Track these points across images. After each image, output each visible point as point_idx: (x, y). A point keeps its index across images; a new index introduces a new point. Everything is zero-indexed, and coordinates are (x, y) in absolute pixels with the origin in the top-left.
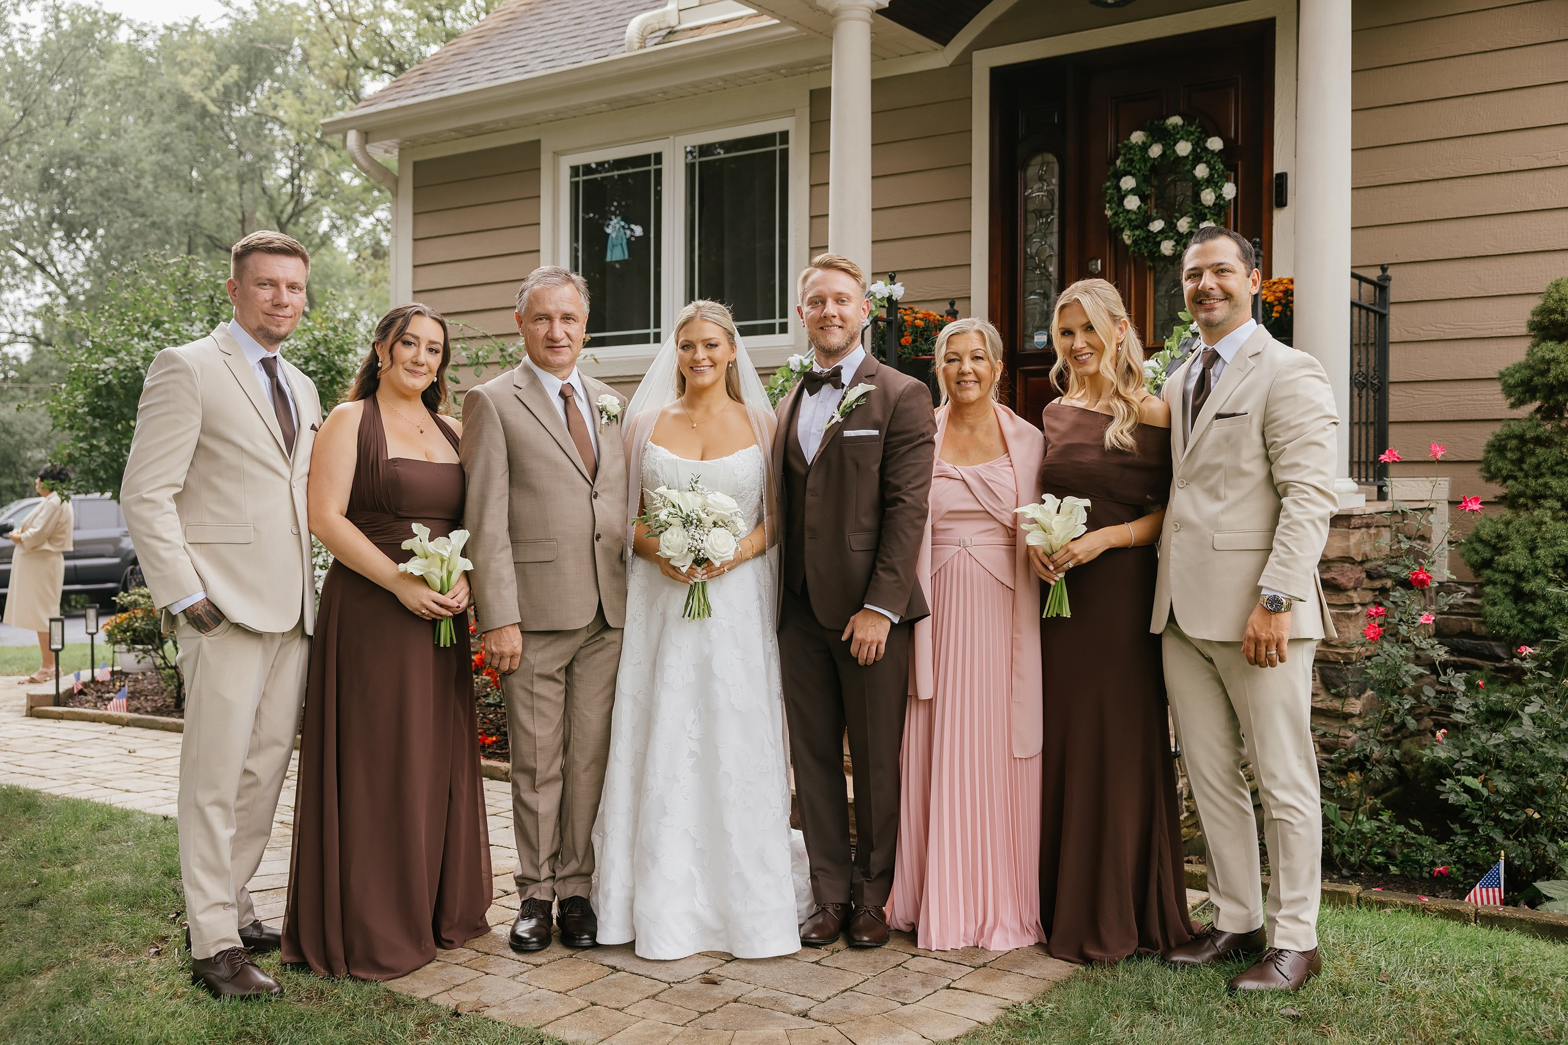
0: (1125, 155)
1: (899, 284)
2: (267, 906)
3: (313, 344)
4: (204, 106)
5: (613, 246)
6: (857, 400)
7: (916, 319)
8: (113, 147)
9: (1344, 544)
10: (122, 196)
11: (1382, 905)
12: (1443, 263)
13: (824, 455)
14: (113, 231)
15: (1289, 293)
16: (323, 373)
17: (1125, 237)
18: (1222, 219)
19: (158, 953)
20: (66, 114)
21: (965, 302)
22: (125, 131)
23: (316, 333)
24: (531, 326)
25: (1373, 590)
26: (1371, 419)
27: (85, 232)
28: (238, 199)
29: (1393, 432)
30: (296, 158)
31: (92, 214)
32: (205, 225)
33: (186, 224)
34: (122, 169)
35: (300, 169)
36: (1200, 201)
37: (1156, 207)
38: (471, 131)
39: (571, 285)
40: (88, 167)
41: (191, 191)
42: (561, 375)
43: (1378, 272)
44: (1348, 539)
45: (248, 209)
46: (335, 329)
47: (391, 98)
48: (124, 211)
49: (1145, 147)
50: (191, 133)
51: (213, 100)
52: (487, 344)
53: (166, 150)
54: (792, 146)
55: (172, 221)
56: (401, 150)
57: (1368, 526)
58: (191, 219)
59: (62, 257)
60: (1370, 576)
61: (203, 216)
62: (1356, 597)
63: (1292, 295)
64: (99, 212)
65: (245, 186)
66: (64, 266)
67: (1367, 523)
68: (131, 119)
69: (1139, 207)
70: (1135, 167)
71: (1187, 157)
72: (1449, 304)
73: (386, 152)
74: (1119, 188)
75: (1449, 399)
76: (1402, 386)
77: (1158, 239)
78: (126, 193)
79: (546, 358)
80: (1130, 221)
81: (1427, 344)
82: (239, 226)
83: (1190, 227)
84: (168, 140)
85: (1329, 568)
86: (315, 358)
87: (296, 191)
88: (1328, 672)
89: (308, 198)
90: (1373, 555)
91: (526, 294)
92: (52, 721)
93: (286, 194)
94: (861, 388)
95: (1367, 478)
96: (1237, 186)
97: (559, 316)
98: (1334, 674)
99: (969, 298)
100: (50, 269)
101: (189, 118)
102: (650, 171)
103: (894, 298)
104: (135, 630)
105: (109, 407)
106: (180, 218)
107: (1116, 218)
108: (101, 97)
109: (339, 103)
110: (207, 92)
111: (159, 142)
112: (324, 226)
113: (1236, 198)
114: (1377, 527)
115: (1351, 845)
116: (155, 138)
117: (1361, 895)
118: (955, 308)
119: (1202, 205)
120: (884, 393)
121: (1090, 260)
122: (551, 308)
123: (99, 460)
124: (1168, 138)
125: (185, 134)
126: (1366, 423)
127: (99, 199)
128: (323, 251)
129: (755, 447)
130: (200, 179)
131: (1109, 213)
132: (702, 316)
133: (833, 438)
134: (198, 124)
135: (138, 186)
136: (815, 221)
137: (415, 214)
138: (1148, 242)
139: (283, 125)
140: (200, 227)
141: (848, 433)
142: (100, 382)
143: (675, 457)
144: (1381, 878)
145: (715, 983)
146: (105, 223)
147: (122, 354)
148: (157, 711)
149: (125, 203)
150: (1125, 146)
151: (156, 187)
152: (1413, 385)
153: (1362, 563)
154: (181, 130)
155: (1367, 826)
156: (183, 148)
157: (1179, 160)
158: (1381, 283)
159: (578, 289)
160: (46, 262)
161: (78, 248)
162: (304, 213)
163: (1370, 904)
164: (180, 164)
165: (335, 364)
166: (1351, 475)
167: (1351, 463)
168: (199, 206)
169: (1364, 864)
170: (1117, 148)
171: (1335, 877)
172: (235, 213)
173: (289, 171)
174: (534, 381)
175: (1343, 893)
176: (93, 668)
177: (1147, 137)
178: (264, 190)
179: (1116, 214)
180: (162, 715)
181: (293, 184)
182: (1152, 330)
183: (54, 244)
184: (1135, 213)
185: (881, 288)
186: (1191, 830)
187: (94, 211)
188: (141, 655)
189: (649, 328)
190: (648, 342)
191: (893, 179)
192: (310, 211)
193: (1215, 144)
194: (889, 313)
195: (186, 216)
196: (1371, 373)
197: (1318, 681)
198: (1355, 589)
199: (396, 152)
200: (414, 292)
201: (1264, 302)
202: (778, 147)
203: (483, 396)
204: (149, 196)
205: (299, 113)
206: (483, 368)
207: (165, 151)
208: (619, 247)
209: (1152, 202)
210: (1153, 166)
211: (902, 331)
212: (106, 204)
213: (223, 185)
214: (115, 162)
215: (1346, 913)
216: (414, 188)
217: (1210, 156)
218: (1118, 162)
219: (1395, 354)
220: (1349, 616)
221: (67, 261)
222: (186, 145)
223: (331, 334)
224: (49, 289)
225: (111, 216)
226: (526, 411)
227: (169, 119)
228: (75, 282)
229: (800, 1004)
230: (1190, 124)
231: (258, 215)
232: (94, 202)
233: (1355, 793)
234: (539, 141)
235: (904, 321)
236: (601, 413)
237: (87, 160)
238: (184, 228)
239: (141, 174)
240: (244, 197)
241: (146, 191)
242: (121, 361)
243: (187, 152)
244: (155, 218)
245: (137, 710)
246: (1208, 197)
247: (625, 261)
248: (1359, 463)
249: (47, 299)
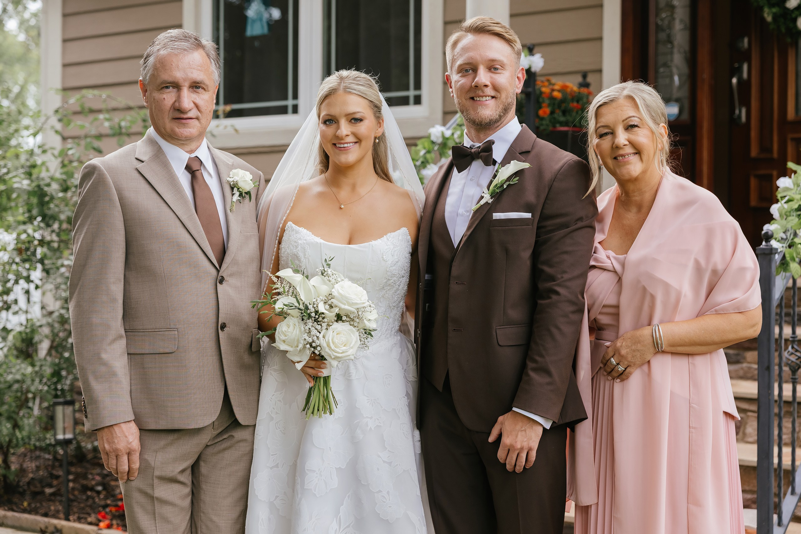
1: (538, 57)
6: (509, 178)
7: (555, 91)
13: (470, 239)
21: (597, 75)
24: (156, 95)
39: (201, 51)
42: (188, 148)
52: (129, 116)
79: (172, 130)
91: (151, 60)
94: (514, 167)
97: (187, 84)
99: (601, 70)
103: (533, 70)
120: (539, 170)
121: (738, 37)
122: (178, 75)
129: (400, 231)
132: (344, 88)
133: (481, 220)
141: (497, 215)
143: (319, 239)
159: (208, 55)
174: (159, 155)
182: (793, 104)
189: (287, 99)
190: (286, 113)
194: (528, 85)
211: (540, 102)
226: (147, 186)
235: (542, 93)
236: (232, 189)
247: (264, 35)
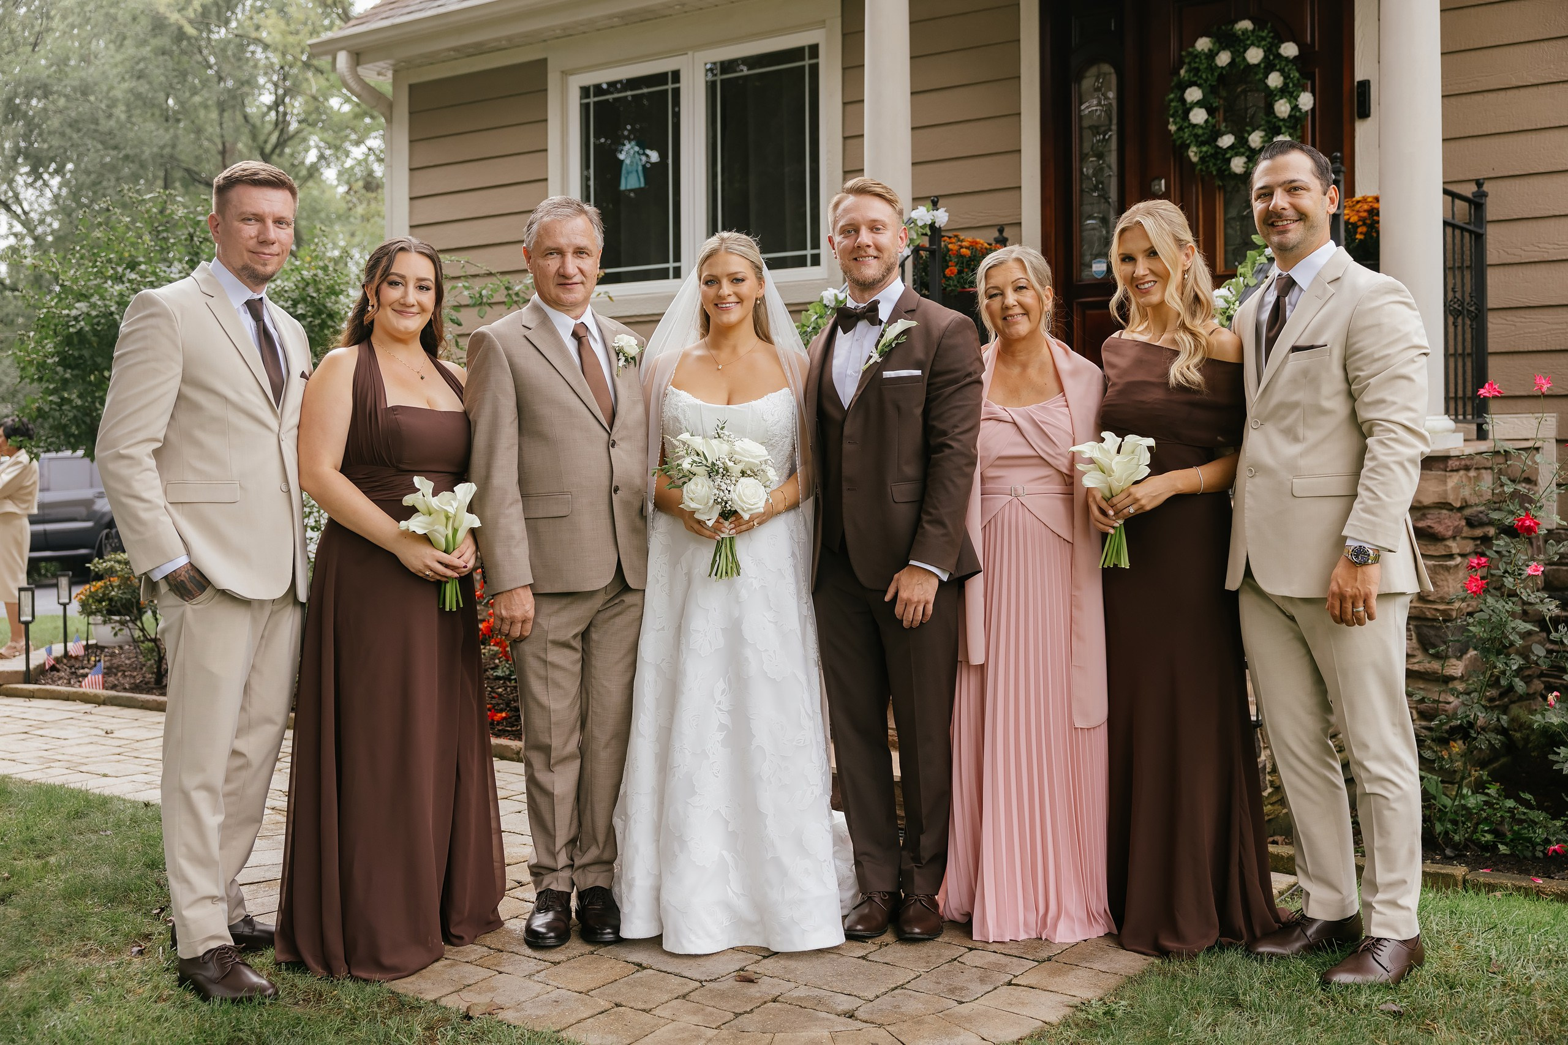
0: (1189, 64)
1: (942, 211)
2: (259, 900)
3: (301, 285)
4: (180, 28)
5: (628, 173)
6: (897, 337)
7: (962, 247)
8: (83, 74)
9: (1440, 489)
10: (93, 127)
11: (1491, 888)
12: (1545, 177)
13: (861, 398)
14: (83, 166)
15: (1374, 213)
16: (313, 316)
17: (1191, 154)
18: (1299, 133)
19: (141, 952)
20: (32, 40)
21: (1016, 229)
22: (96, 57)
23: (305, 273)
24: (541, 262)
25: (1474, 539)
26: (1468, 350)
27: (53, 166)
28: (218, 129)
29: (1493, 363)
30: (281, 83)
31: (60, 147)
32: (183, 157)
33: (162, 156)
34: (92, 98)
35: (285, 94)
36: (1274, 113)
37: (1225, 120)
38: (471, 50)
39: (583, 217)
40: (56, 96)
41: (167, 120)
42: (574, 314)
43: (1474, 188)
44: (1445, 483)
45: (229, 139)
46: (325, 269)
47: (384, 15)
48: (95, 143)
49: (1212, 55)
50: (167, 57)
51: (191, 22)
52: (491, 282)
53: (140, 76)
54: (822, 60)
55: (147, 153)
56: (396, 72)
57: (1467, 468)
58: (167, 151)
59: (28, 195)
60: (1471, 523)
61: (180, 147)
62: (1455, 547)
63: (1378, 214)
64: (69, 144)
65: (226, 114)
66: (31, 204)
67: (1466, 465)
68: (102, 43)
69: (1206, 121)
70: (1201, 77)
71: (1258, 65)
72: (1552, 222)
73: (379, 74)
74: (1183, 100)
75: (1555, 327)
76: (1502, 314)
77: (1228, 156)
78: (97, 124)
79: (557, 296)
80: (1196, 136)
81: (1529, 266)
82: (220, 158)
83: (1264, 142)
84: (142, 65)
85: (1424, 515)
86: (304, 300)
87: (280, 119)
88: (1425, 630)
89: (293, 126)
90: (1473, 500)
91: (534, 227)
92: (22, 700)
93: (270, 122)
94: (901, 325)
95: (1464, 415)
96: (1314, 95)
97: (571, 250)
98: (1432, 632)
99: (1020, 224)
100: (14, 207)
101: (164, 41)
102: (667, 90)
103: (937, 225)
104: (111, 600)
105: (81, 357)
106: (155, 150)
107: (1181, 133)
108: (70, 20)
109: (327, 22)
110: (184, 12)
111: (132, 68)
112: (312, 157)
113: (1313, 110)
114: (1477, 469)
115: (1455, 822)
116: (128, 64)
117: (1468, 877)
118: (1005, 234)
119: (1276, 117)
120: (926, 328)
121: (1154, 180)
122: (562, 241)
123: (71, 415)
124: (1237, 44)
125: (161, 58)
126: (1463, 355)
127: (68, 131)
128: (310, 184)
129: (786, 390)
130: (176, 108)
131: (1172, 128)
132: (727, 248)
133: (872, 380)
134: (175, 48)
135: (110, 116)
136: (849, 142)
137: (411, 141)
138: (1217, 159)
139: (266, 47)
140: (176, 160)
141: (888, 374)
142: (71, 330)
143: (698, 402)
144: (1489, 858)
145: (751, 981)
146: (75, 157)
147: (95, 299)
148: (136, 688)
149: (96, 135)
150: (1190, 54)
151: (130, 117)
152: (1514, 312)
153: (1461, 509)
154: (156, 54)
155: (1473, 801)
156: (158, 75)
157: (1249, 67)
158: (1477, 200)
159: (591, 222)
160: (10, 201)
161: (46, 184)
162: (289, 143)
163: (1477, 887)
164: (156, 91)
165: (325, 307)
166: (1447, 412)
167: (1447, 399)
168: (176, 137)
169: (1471, 842)
170: (1181, 56)
171: (1438, 857)
172: (215, 144)
173: (273, 98)
174: (545, 322)
175: (1447, 875)
176: (65, 642)
177: (1214, 44)
178: (246, 117)
179: (1180, 129)
180: (141, 693)
181: (277, 112)
182: (1222, 256)
183: (20, 180)
184: (1201, 127)
185: (923, 215)
186: (1276, 807)
187: (63, 143)
188: (118, 626)
189: (668, 262)
190: (667, 277)
191: (934, 95)
192: (296, 140)
193: (1290, 50)
194: (931, 242)
195: (162, 148)
196: (1468, 299)
197: (1414, 641)
198: (1454, 538)
199: (390, 74)
200: (411, 227)
201: (1347, 223)
202: (807, 62)
203: (490, 337)
204: (122, 126)
205: (284, 34)
206: (487, 308)
207: (139, 78)
208: (634, 175)
209: (1220, 115)
210: (1221, 75)
211: (946, 261)
212: (75, 136)
213: (202, 113)
214: (85, 91)
215: (1451, 897)
216: (411, 113)
217: (1284, 63)
218: (1182, 72)
219: (1493, 278)
220: (1448, 569)
221: (33, 198)
222: (162, 71)
223: (320, 273)
224: (14, 230)
225: (81, 149)
226: (536, 352)
227: (144, 43)
228: (42, 222)
229: (845, 1003)
230: (1262, 29)
231: (240, 146)
232: (63, 134)
233: (1458, 764)
234: (545, 60)
235: (948, 250)
236: (618, 354)
237: (55, 88)
238: (160, 161)
239: (113, 103)
240: (225, 126)
241: (118, 121)
242: (93, 306)
243: (162, 78)
244: (128, 151)
245: (114, 687)
246: (1283, 109)
247: (641, 189)
248: (1456, 398)
249: (12, 241)
